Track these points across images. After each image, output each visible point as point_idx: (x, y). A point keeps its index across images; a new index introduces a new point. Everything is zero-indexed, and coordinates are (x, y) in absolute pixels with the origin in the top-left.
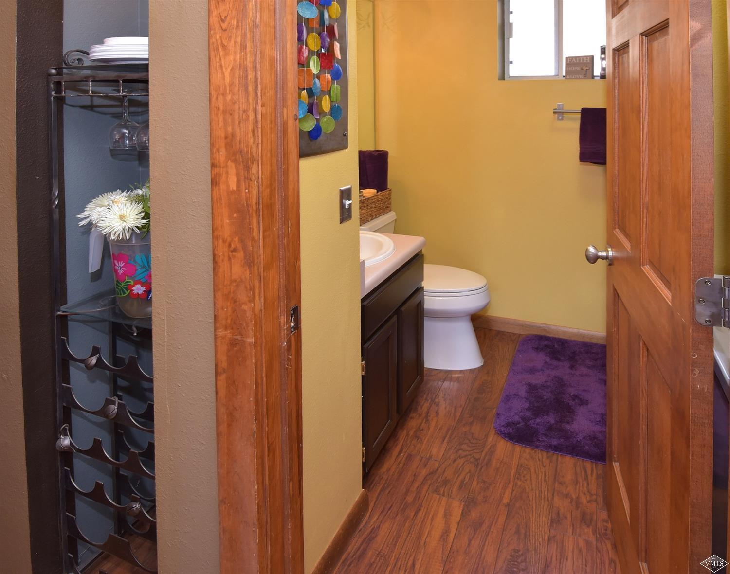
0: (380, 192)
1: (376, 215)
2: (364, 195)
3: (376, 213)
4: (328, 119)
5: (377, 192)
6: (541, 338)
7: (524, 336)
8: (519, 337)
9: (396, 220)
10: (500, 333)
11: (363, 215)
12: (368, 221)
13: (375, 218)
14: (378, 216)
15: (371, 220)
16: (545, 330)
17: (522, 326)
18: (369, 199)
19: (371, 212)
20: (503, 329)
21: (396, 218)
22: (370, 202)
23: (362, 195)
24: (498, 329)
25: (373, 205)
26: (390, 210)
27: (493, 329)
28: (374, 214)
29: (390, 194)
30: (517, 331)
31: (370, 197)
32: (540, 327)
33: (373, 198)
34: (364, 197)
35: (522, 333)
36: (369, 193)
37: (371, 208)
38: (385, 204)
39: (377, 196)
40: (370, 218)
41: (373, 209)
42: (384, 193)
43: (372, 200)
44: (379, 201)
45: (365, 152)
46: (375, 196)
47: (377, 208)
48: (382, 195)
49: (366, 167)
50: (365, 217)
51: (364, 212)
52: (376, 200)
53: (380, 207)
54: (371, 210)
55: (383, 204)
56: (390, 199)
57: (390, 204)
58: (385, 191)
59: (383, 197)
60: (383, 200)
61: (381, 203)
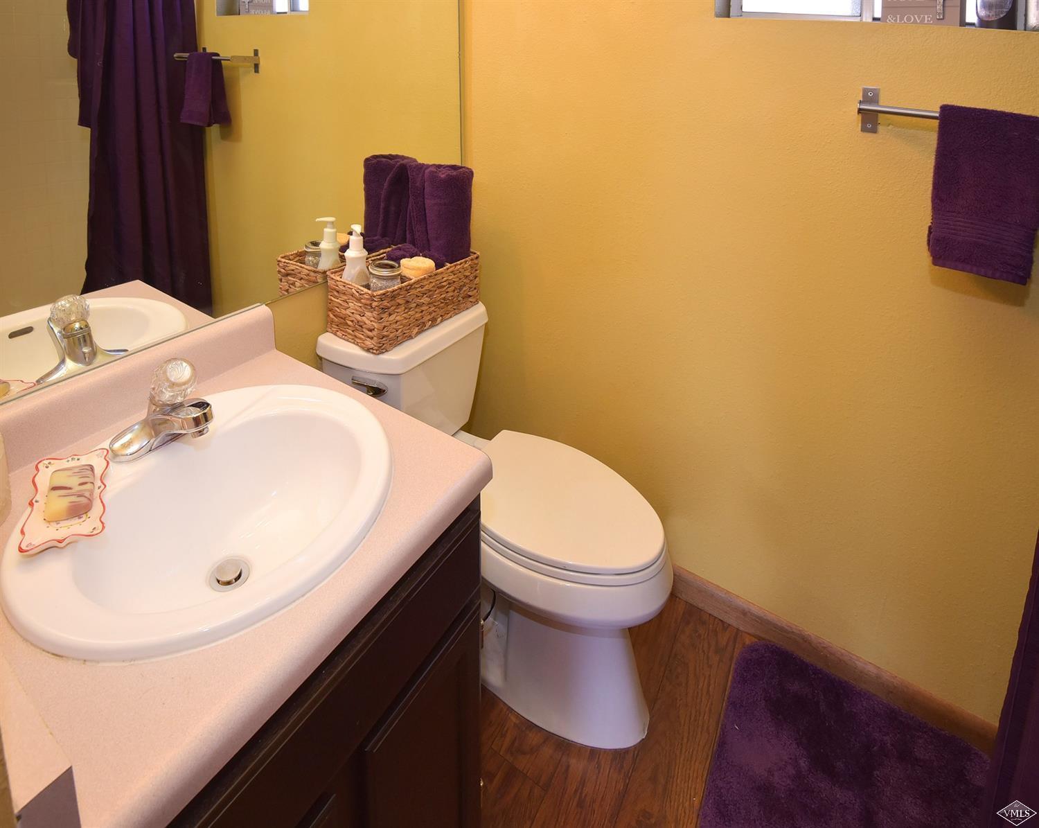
0: (446, 266)
1: (434, 320)
2: (404, 274)
3: (433, 315)
5: (438, 266)
9: (486, 324)
11: (394, 326)
12: (410, 337)
13: (432, 326)
14: (439, 320)
15: (419, 333)
18: (410, 287)
19: (418, 315)
21: (487, 320)
22: (412, 292)
23: (399, 276)
25: (425, 300)
26: (476, 302)
28: (429, 317)
29: (474, 268)
31: (416, 279)
33: (425, 282)
34: (403, 279)
36: (417, 268)
37: (417, 305)
38: (460, 289)
39: (436, 275)
40: (416, 330)
41: (424, 308)
42: (458, 267)
43: (422, 287)
44: (444, 286)
45: (426, 169)
46: (430, 276)
47: (436, 304)
48: (452, 272)
49: (424, 204)
50: (400, 331)
51: (398, 318)
52: (434, 284)
53: (444, 299)
54: (416, 310)
55: (454, 291)
56: (476, 277)
57: (475, 289)
58: (463, 260)
59: (454, 275)
60: (454, 282)
61: (448, 290)
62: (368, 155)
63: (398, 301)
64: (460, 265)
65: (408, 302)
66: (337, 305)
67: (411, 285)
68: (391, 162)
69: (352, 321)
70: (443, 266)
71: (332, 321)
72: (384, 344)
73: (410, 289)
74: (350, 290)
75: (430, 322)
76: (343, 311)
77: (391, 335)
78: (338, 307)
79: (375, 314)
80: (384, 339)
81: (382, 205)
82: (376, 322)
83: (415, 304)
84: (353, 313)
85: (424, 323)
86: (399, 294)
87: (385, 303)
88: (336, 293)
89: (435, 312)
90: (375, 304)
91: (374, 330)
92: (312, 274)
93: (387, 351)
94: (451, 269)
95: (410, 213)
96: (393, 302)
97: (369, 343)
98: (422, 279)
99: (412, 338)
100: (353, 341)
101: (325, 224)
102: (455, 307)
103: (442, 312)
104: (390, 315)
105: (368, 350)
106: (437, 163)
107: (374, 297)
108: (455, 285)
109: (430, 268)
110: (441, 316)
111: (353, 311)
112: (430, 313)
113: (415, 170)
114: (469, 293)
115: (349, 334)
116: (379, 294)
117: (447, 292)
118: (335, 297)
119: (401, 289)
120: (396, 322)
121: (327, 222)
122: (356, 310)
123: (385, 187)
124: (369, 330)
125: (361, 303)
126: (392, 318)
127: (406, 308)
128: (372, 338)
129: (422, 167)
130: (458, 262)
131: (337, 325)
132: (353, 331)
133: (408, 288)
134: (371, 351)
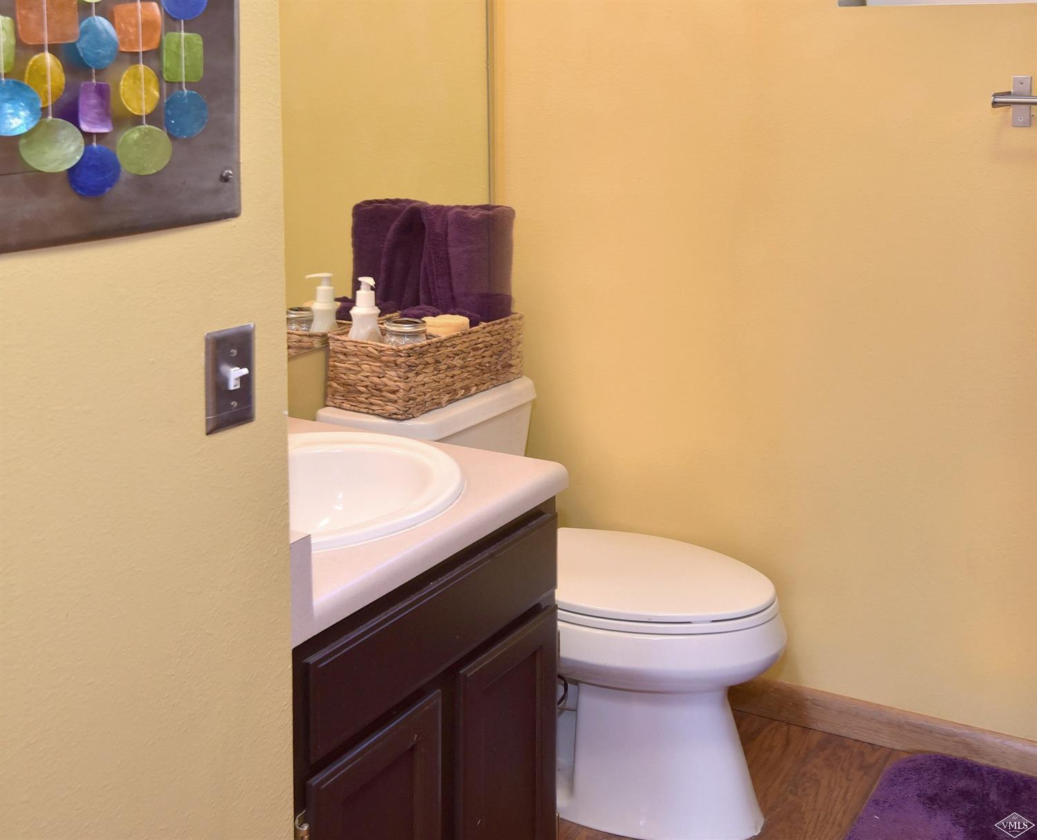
0: (483, 324)
1: (467, 388)
2: (430, 330)
3: (467, 382)
4: (148, 134)
5: (472, 324)
6: (950, 766)
7: (905, 756)
8: (888, 757)
9: (534, 403)
10: (833, 742)
11: (421, 388)
12: (439, 405)
13: (465, 396)
14: (474, 389)
15: (450, 402)
16: (967, 745)
17: (900, 726)
18: (441, 344)
19: (448, 380)
20: (843, 732)
21: (533, 396)
22: (443, 350)
23: (424, 332)
24: (831, 730)
25: (457, 362)
26: (519, 375)
27: (814, 726)
28: (461, 384)
29: (516, 329)
30: (885, 740)
31: (444, 337)
32: (955, 735)
33: (458, 341)
34: (429, 336)
35: (898, 747)
36: (449, 325)
37: (449, 368)
38: (500, 356)
39: (470, 333)
40: (446, 398)
41: (456, 372)
42: (497, 327)
43: (454, 346)
44: (478, 349)
45: (447, 211)
46: (463, 334)
47: (469, 369)
48: (488, 333)
49: (447, 254)
50: (428, 395)
51: (426, 380)
52: (467, 344)
53: (480, 364)
54: (447, 373)
55: (491, 356)
56: (519, 343)
57: (518, 357)
58: (503, 320)
59: (492, 336)
60: (492, 345)
61: (485, 354)
62: (358, 201)
63: (426, 359)
64: (499, 324)
65: (437, 362)
66: (344, 371)
67: (442, 342)
68: (394, 206)
69: (366, 387)
70: (477, 325)
71: (336, 391)
72: (410, 408)
73: (440, 346)
74: (363, 349)
75: (463, 391)
76: (352, 377)
77: (419, 399)
78: (345, 374)
79: (401, 372)
80: (411, 402)
81: (383, 261)
82: (401, 382)
83: (446, 366)
84: (367, 377)
85: (455, 390)
86: (428, 352)
87: (412, 359)
88: (342, 357)
89: (468, 379)
90: (400, 360)
91: (398, 391)
92: (306, 339)
93: (414, 417)
94: (486, 330)
95: (425, 268)
96: (421, 360)
97: (391, 408)
98: (454, 337)
99: (442, 407)
100: (366, 410)
101: (318, 281)
102: (493, 377)
103: (476, 380)
104: (417, 374)
105: (390, 417)
106: (461, 204)
107: (400, 351)
108: (494, 349)
109: (463, 324)
110: (476, 385)
111: (368, 374)
112: (463, 380)
113: (432, 213)
114: (509, 362)
115: (361, 402)
116: (407, 348)
117: (484, 357)
118: (342, 361)
119: (430, 344)
120: (424, 384)
121: (323, 278)
122: (374, 372)
123: (388, 238)
124: (390, 393)
125: (382, 362)
126: (420, 378)
127: (435, 369)
128: (395, 402)
129: (440, 210)
130: (498, 321)
131: (343, 396)
132: (366, 399)
133: (439, 345)
134: (394, 416)
